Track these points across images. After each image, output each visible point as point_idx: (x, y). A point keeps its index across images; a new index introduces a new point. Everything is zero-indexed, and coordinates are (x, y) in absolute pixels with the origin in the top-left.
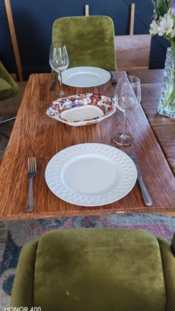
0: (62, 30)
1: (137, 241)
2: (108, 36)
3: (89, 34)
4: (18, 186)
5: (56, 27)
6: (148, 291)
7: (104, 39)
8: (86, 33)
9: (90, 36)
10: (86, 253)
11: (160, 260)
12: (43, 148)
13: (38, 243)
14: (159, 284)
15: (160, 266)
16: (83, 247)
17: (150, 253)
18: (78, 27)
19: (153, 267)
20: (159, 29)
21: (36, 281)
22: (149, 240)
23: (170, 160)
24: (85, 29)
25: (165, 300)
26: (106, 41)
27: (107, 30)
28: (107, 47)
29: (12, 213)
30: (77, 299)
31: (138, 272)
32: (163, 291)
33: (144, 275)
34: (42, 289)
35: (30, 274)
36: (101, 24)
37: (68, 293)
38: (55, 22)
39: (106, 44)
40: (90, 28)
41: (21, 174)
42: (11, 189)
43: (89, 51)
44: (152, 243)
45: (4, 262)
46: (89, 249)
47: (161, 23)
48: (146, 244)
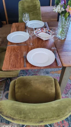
0: (22, 5)
1: (47, 79)
2: (38, 7)
3: (31, 6)
4: (11, 61)
5: (20, 4)
6: (50, 93)
7: (37, 8)
8: (30, 6)
9: (32, 7)
10: (31, 82)
11: (54, 84)
12: (18, 49)
13: (16, 81)
14: (54, 91)
15: (54, 86)
16: (30, 81)
17: (51, 82)
18: (27, 4)
19: (52, 86)
20: (56, 10)
21: (16, 91)
22: (51, 79)
23: (59, 53)
24: (30, 4)
25: (55, 95)
26: (38, 9)
27: (38, 5)
28: (38, 11)
29: (10, 68)
30: (29, 95)
31: (47, 87)
32: (55, 93)
33: (49, 88)
34: (18, 93)
35: (14, 90)
36: (36, 3)
37: (26, 94)
38: (19, 2)
39: (37, 10)
40: (32, 4)
41: (12, 57)
42: (9, 61)
43: (32, 12)
44: (52, 79)
45: (5, 89)
46: (32, 82)
47: (57, 8)
48: (50, 80)
